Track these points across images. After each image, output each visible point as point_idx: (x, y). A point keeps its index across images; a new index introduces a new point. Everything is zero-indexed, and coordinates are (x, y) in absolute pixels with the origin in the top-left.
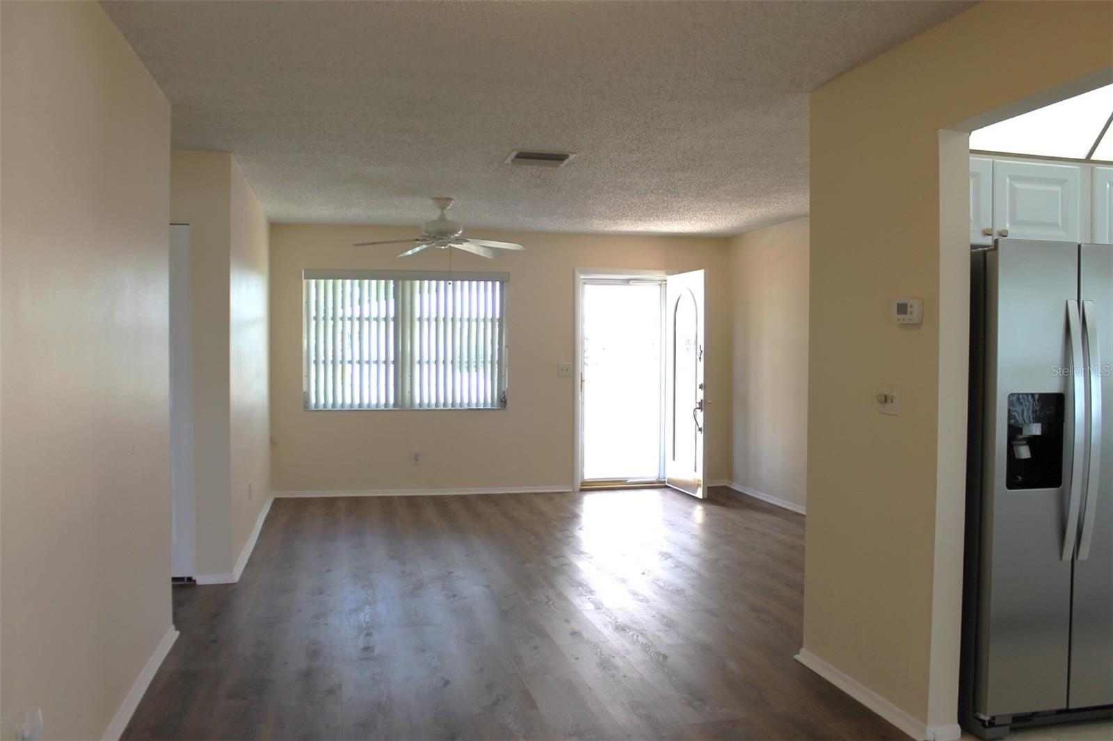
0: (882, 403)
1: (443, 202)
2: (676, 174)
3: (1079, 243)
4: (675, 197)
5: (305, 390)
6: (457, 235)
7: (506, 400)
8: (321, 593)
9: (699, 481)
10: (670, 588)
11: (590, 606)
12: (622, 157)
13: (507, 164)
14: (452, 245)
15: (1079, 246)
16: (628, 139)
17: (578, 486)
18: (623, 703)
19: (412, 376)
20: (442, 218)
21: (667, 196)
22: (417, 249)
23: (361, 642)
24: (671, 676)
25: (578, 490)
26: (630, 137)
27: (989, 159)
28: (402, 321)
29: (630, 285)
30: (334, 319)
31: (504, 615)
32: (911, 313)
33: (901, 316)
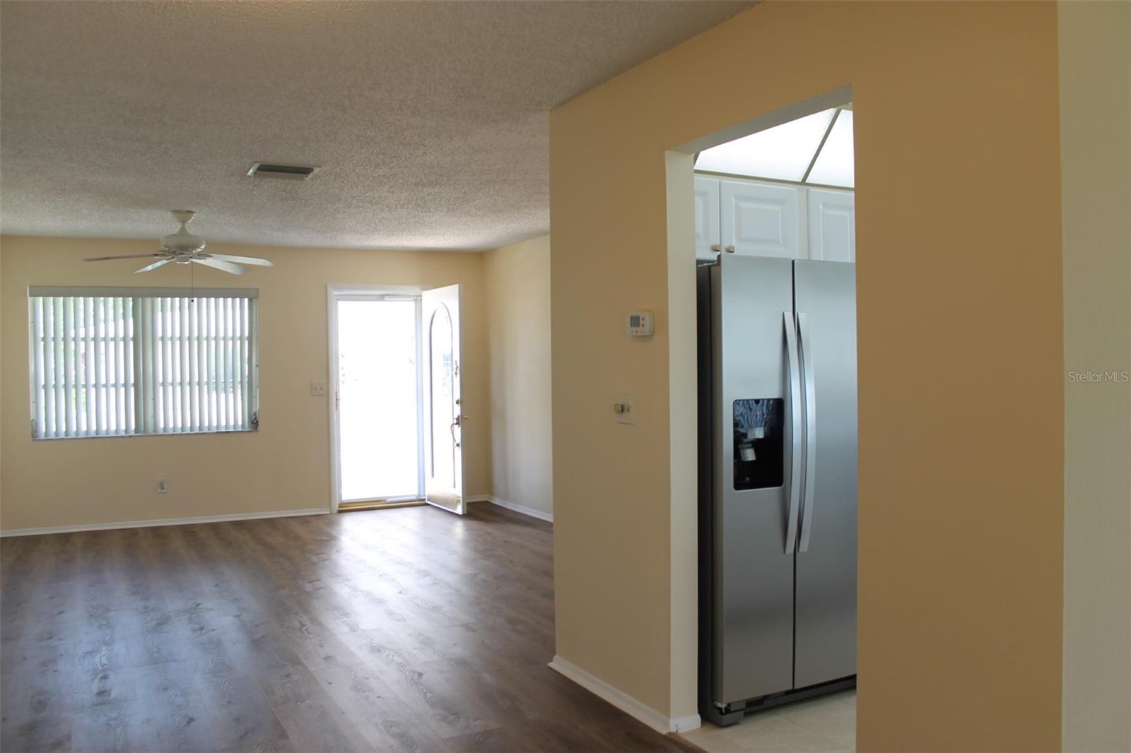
0: (619, 412)
1: (183, 215)
2: (425, 189)
3: (793, 259)
4: (425, 212)
5: (32, 417)
6: (199, 250)
7: (257, 422)
8: (51, 638)
9: (458, 497)
10: (427, 606)
11: (346, 629)
12: (369, 171)
13: (250, 176)
14: (194, 260)
15: (793, 262)
16: (372, 153)
17: (336, 508)
18: (376, 724)
19: (154, 399)
20: (183, 232)
21: (418, 211)
22: (158, 264)
23: (96, 687)
24: (426, 692)
25: (336, 511)
26: (375, 151)
27: (716, 179)
28: (142, 341)
29: (384, 300)
30: (65, 339)
31: (256, 644)
32: (643, 325)
33: (635, 329)
